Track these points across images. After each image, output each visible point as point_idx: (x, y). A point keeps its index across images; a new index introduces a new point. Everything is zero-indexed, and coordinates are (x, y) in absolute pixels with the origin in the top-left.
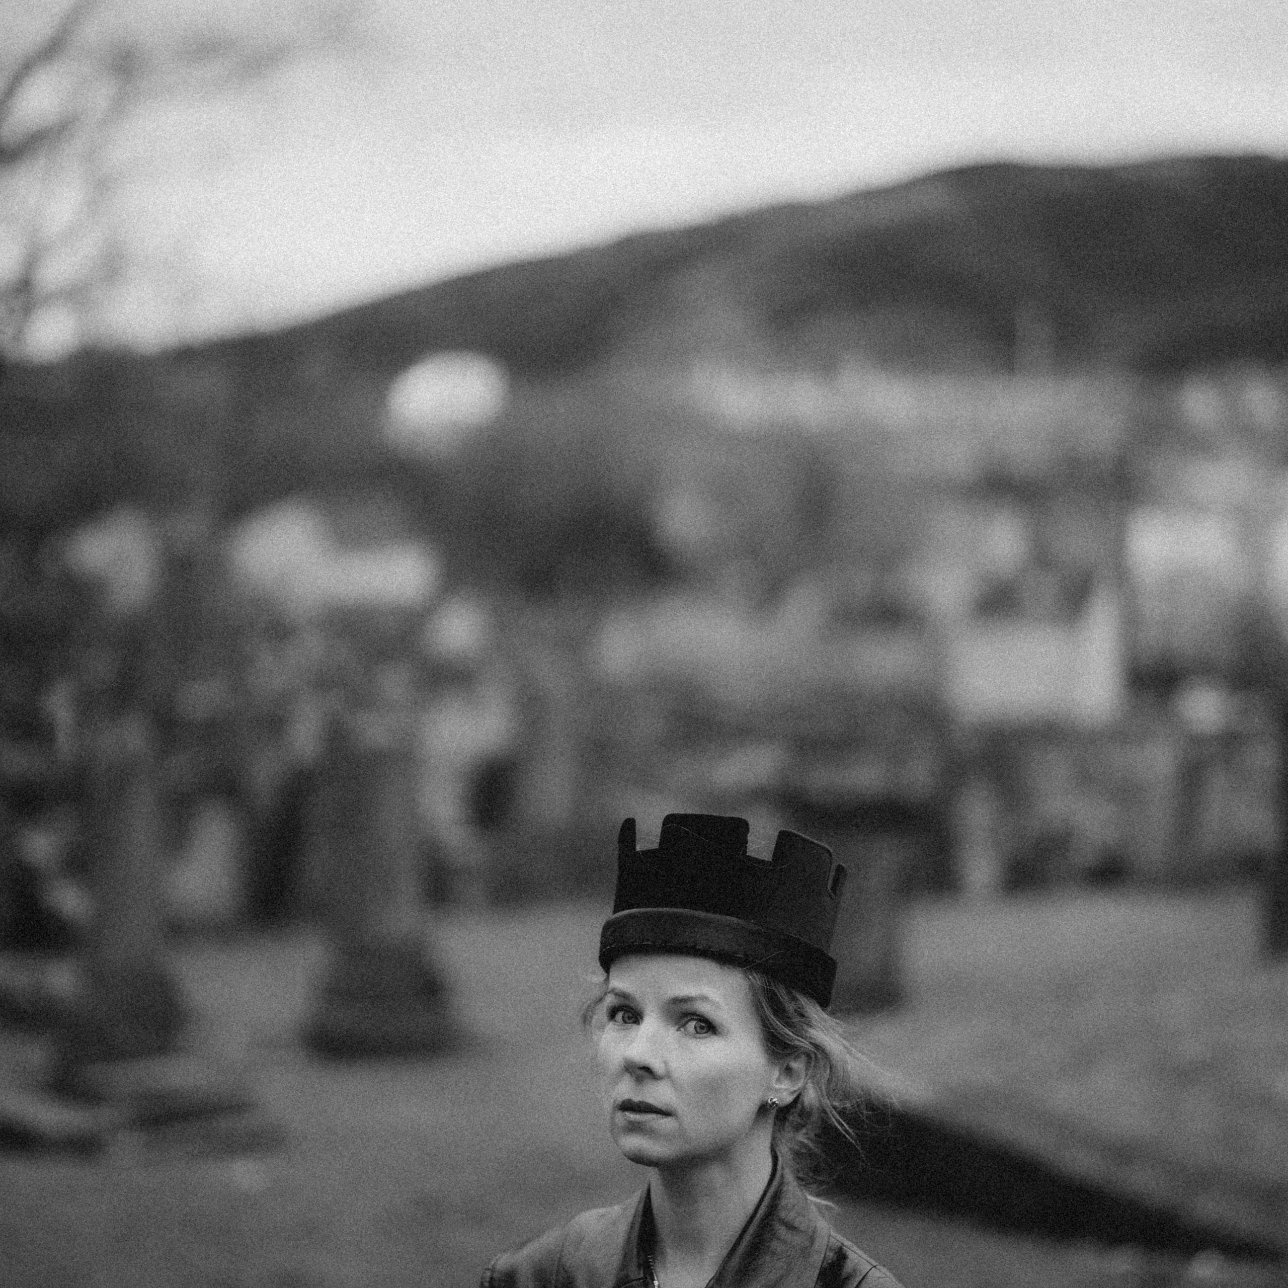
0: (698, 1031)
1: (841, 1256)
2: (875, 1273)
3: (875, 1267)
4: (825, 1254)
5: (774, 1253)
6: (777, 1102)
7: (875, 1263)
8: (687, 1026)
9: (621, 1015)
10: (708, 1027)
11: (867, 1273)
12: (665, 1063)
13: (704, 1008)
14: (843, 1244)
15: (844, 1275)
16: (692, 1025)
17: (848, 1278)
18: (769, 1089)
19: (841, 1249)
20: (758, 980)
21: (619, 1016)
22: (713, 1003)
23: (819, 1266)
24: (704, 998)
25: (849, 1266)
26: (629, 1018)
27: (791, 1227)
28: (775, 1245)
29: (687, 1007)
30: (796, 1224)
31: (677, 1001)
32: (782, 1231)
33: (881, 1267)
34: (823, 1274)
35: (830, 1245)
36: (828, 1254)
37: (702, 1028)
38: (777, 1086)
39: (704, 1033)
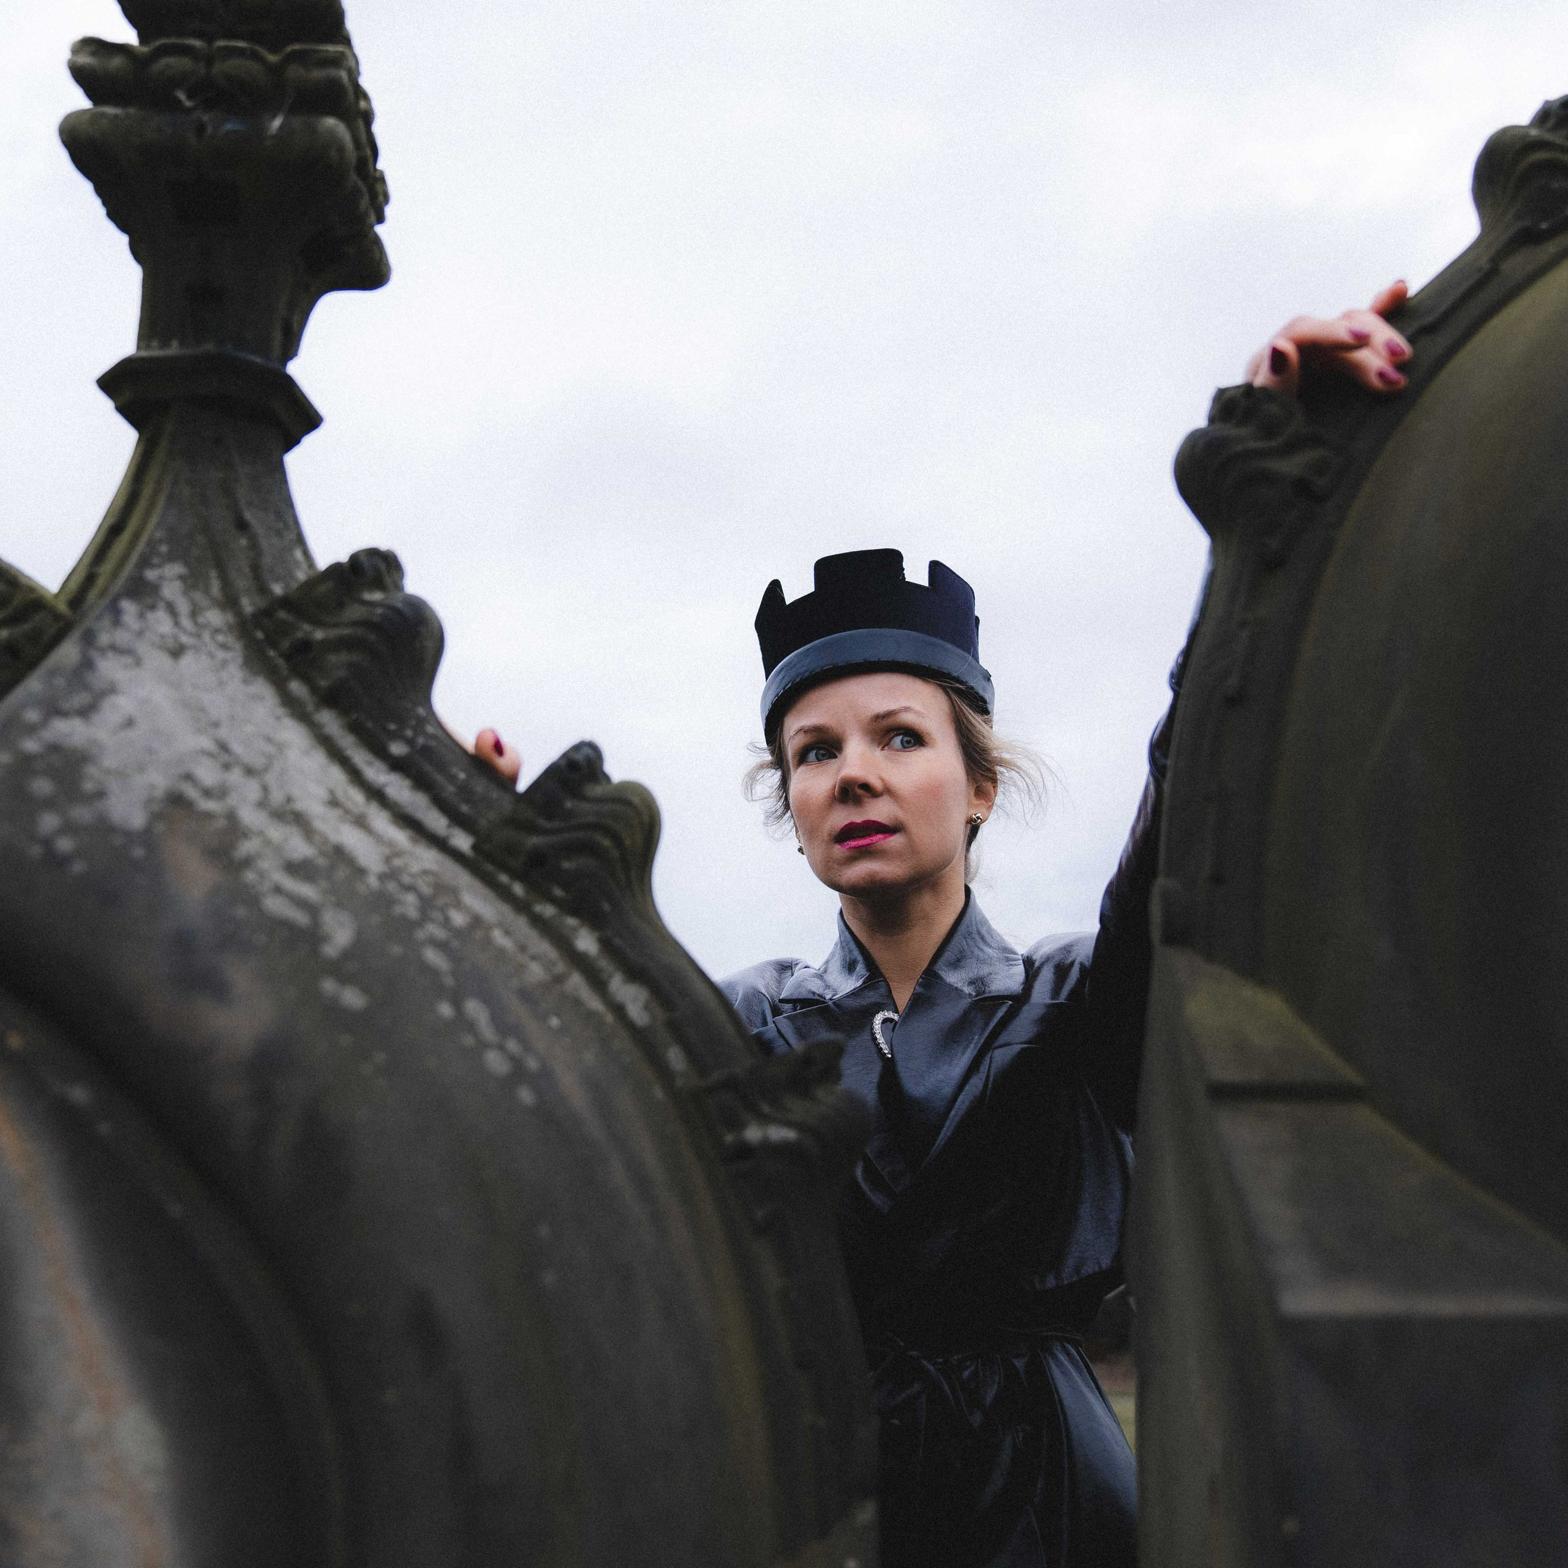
0: (906, 746)
8: (892, 742)
9: (814, 754)
10: (915, 738)
13: (908, 718)
16: (897, 741)
18: (971, 804)
21: (812, 755)
24: (907, 710)
26: (823, 755)
29: (890, 721)
31: (878, 717)
37: (908, 742)
39: (912, 747)
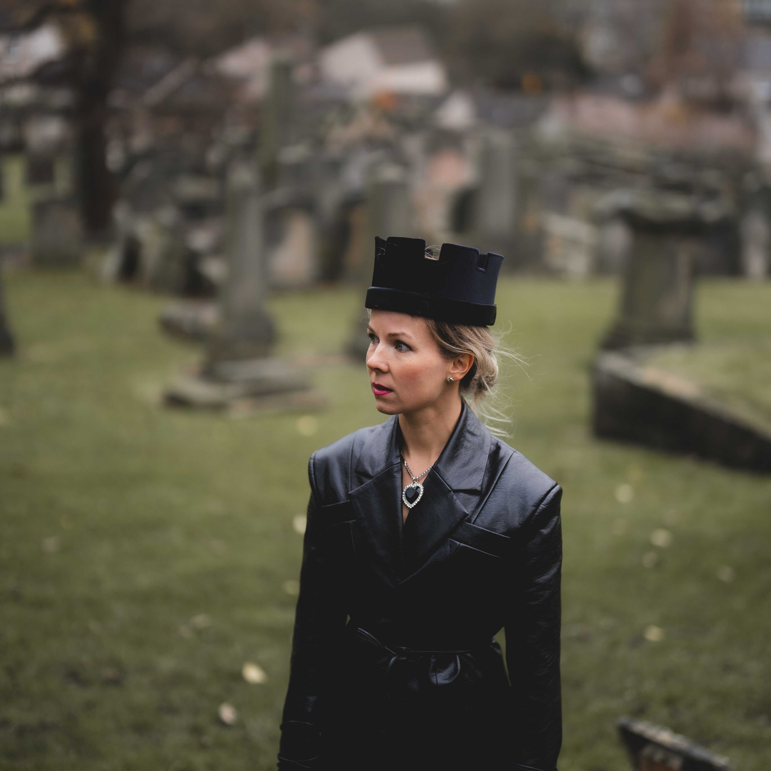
1: (498, 448)
2: (515, 455)
3: (515, 452)
4: (490, 447)
5: (466, 448)
6: (452, 380)
7: (515, 450)
11: (512, 455)
12: (388, 365)
13: (403, 339)
14: (498, 441)
15: (500, 458)
17: (502, 458)
18: (448, 373)
19: (497, 444)
20: (431, 323)
22: (407, 336)
23: (488, 453)
24: (403, 334)
25: (502, 453)
27: (473, 434)
28: (466, 444)
29: (396, 338)
30: (475, 433)
31: (392, 335)
32: (468, 436)
33: (517, 452)
34: (490, 456)
35: (492, 442)
36: (491, 446)
38: (452, 372)
